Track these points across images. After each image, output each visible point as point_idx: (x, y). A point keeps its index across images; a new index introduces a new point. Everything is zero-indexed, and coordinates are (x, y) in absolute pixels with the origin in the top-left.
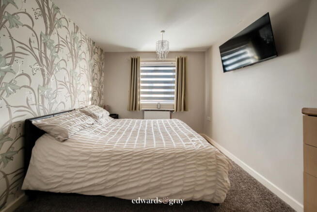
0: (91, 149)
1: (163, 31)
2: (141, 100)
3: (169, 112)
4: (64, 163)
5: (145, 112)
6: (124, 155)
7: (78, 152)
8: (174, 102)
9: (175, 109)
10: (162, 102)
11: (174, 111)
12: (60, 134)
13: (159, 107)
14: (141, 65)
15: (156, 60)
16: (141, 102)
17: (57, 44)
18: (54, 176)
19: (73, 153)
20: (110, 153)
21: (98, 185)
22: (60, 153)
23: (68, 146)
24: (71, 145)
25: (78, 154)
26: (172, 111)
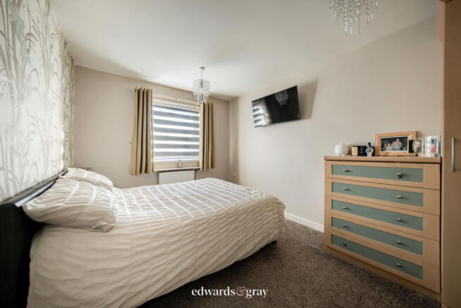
0: (164, 228)
1: (203, 68)
2: (155, 157)
3: (194, 171)
4: (127, 263)
5: (160, 174)
6: (210, 221)
7: (146, 237)
8: (199, 158)
9: (201, 167)
10: (184, 159)
11: (199, 169)
12: (101, 219)
13: (180, 166)
14: (154, 104)
15: (174, 99)
16: (155, 160)
17: (28, 32)
18: (111, 291)
19: (136, 243)
20: (192, 224)
21: (186, 269)
22: (114, 250)
23: (124, 235)
24: (129, 232)
25: (147, 241)
26: (196, 170)
